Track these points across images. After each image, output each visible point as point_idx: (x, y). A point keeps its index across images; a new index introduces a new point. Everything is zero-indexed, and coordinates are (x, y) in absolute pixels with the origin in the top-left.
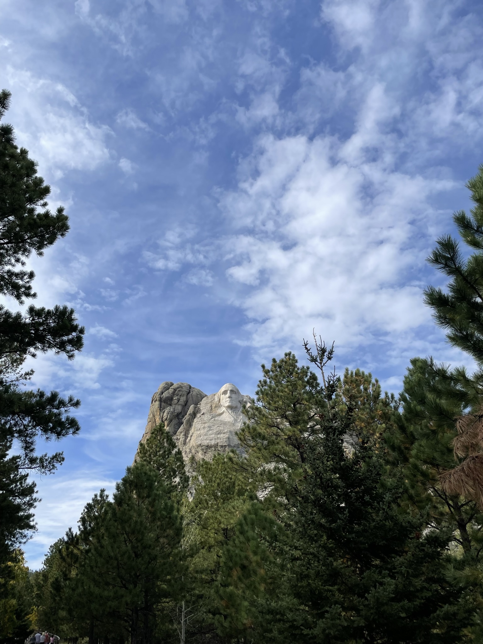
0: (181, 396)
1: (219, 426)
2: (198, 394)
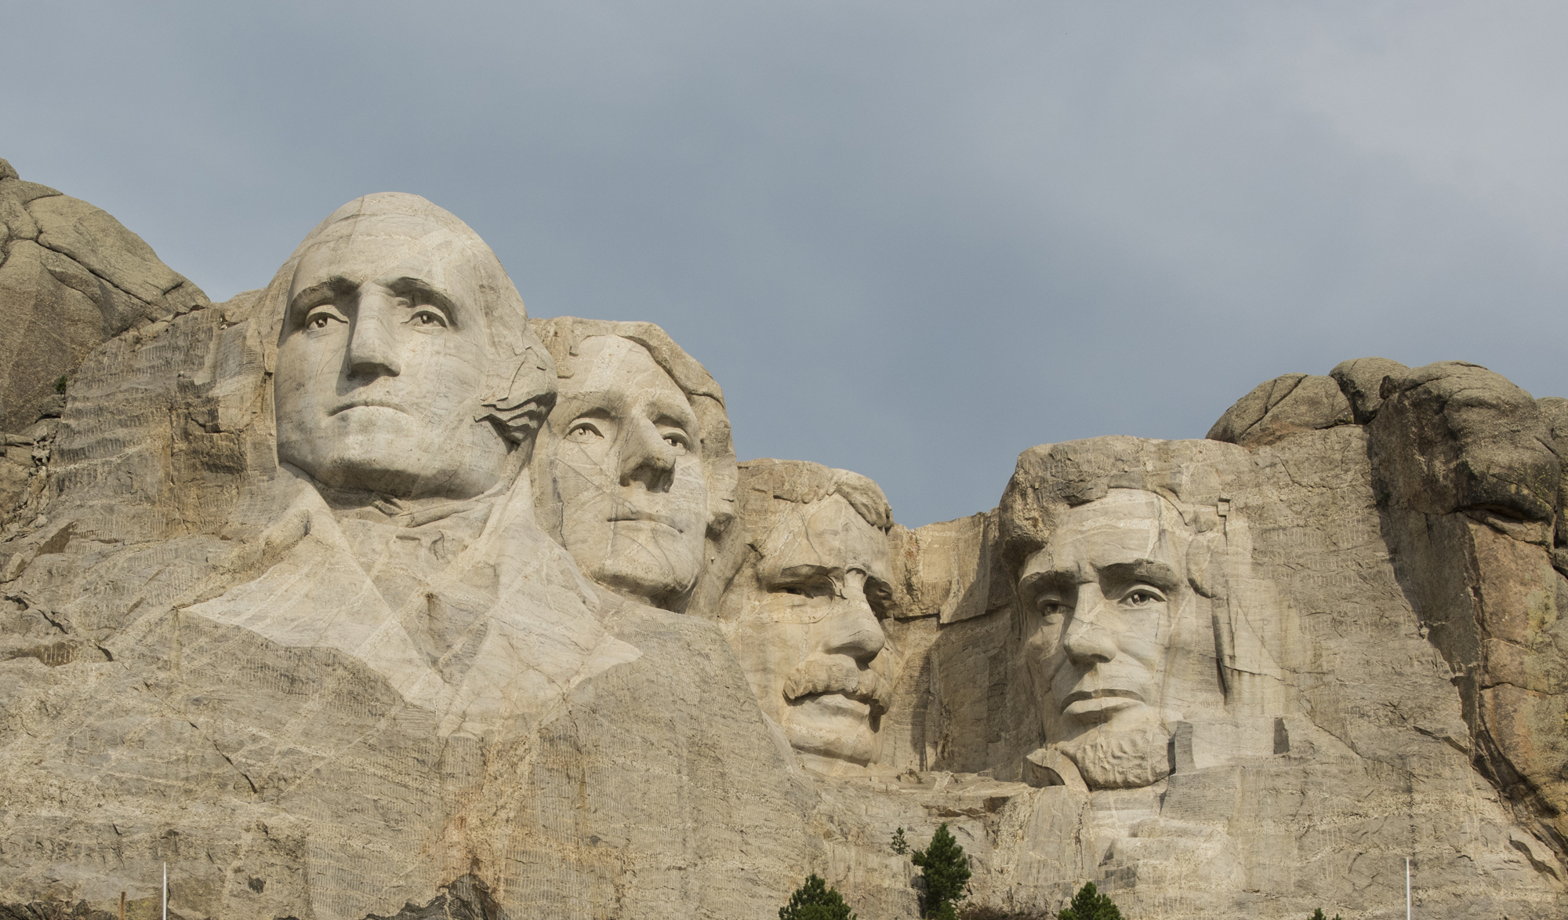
2: (62, 279)
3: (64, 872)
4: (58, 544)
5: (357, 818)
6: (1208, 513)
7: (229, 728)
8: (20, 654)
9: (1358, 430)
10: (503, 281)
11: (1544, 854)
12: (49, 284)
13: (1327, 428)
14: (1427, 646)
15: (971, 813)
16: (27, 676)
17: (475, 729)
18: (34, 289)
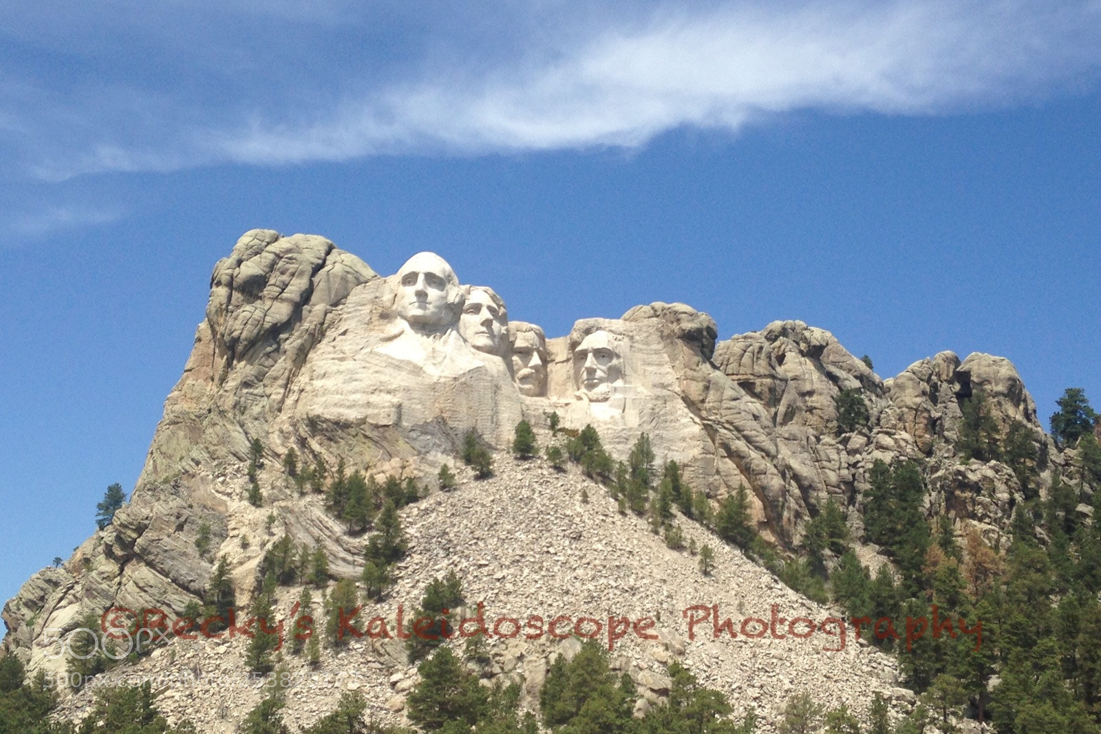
0: (293, 275)
1: (377, 372)
2: (348, 272)
3: (341, 410)
4: (344, 333)
5: (414, 401)
6: (620, 337)
7: (383, 378)
8: (333, 359)
9: (655, 319)
10: (453, 274)
11: (697, 420)
12: (345, 274)
13: (649, 317)
14: (671, 370)
15: (561, 406)
16: (335, 364)
17: (442, 380)
18: (340, 274)
